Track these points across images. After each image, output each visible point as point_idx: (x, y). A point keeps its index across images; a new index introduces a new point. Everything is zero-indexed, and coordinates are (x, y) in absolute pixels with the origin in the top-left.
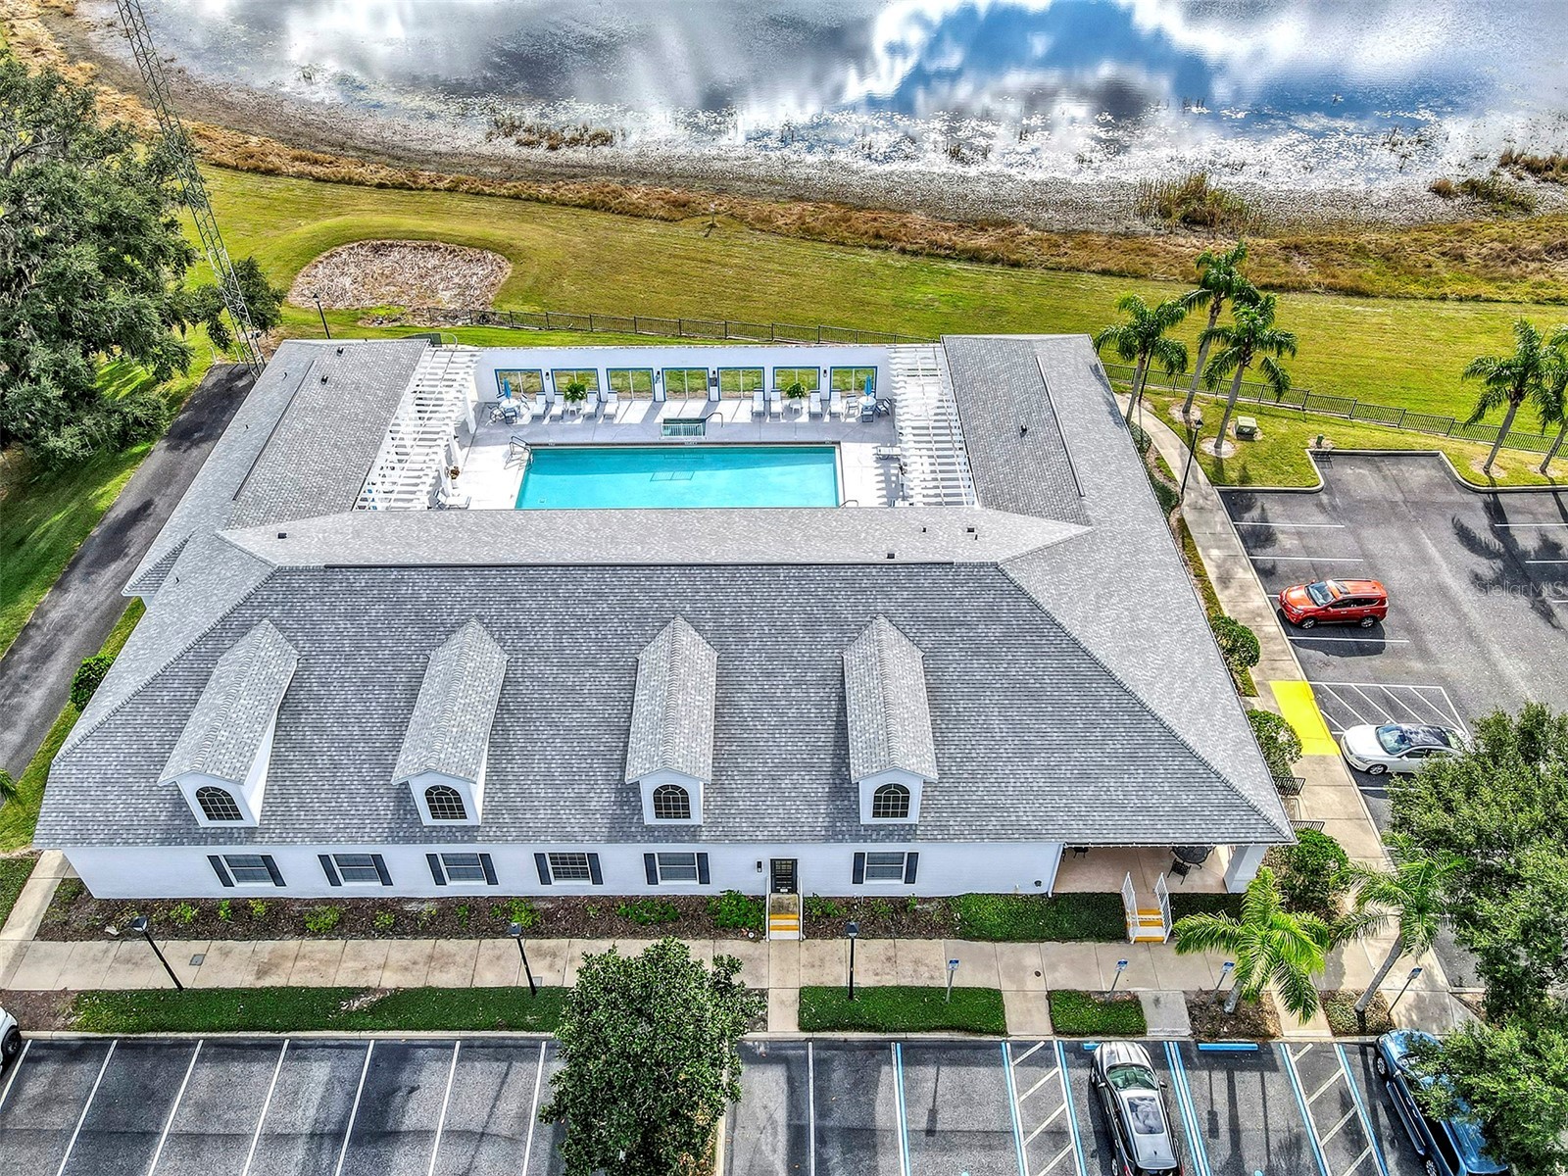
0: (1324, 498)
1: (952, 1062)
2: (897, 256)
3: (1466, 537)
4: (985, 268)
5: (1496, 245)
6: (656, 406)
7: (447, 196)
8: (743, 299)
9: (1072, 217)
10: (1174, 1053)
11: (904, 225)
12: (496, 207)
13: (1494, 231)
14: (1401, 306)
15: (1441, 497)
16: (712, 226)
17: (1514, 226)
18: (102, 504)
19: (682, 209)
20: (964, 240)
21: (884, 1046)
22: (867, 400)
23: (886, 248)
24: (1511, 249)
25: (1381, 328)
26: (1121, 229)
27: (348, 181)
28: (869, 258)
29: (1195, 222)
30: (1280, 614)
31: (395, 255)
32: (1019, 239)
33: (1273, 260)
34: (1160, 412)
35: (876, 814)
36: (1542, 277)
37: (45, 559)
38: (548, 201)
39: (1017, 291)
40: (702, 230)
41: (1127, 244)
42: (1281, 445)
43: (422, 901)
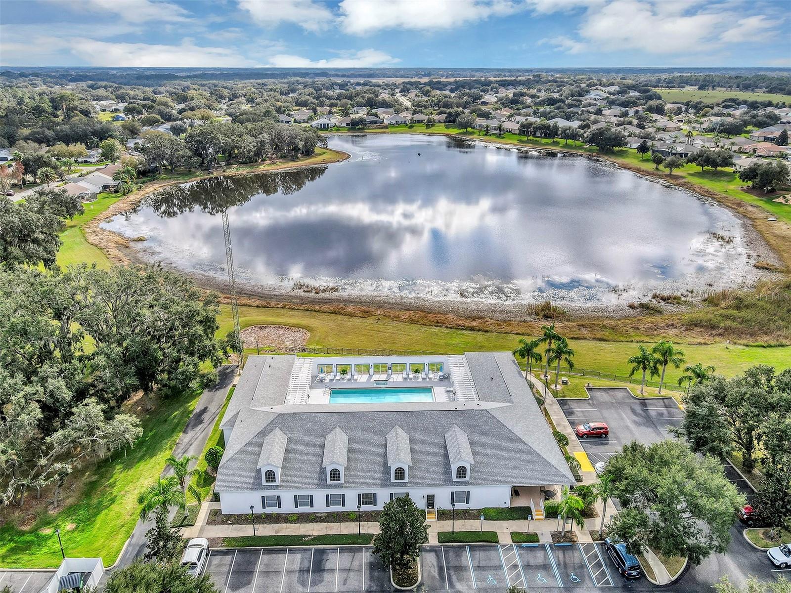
0: (590, 401)
1: (484, 550)
2: (445, 329)
3: (634, 412)
4: (476, 332)
5: (650, 324)
6: (371, 376)
7: (282, 310)
8: (393, 343)
9: (505, 316)
10: (548, 547)
11: (446, 319)
12: (300, 313)
13: (649, 320)
14: (618, 344)
15: (627, 401)
16: (379, 319)
17: (656, 318)
18: (191, 408)
19: (366, 314)
20: (467, 323)
21: (464, 547)
22: (440, 373)
23: (441, 326)
24: (655, 326)
25: (611, 351)
26: (523, 320)
27: (246, 305)
28: (436, 330)
29: (547, 317)
30: (577, 434)
31: (267, 330)
32: (487, 323)
33: (574, 330)
34: (537, 376)
35: (457, 477)
36: (664, 335)
37: (178, 425)
38: (319, 311)
39: (488, 340)
40: (375, 320)
41: (525, 324)
42: (576, 385)
43: (321, 513)
